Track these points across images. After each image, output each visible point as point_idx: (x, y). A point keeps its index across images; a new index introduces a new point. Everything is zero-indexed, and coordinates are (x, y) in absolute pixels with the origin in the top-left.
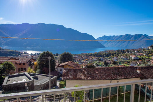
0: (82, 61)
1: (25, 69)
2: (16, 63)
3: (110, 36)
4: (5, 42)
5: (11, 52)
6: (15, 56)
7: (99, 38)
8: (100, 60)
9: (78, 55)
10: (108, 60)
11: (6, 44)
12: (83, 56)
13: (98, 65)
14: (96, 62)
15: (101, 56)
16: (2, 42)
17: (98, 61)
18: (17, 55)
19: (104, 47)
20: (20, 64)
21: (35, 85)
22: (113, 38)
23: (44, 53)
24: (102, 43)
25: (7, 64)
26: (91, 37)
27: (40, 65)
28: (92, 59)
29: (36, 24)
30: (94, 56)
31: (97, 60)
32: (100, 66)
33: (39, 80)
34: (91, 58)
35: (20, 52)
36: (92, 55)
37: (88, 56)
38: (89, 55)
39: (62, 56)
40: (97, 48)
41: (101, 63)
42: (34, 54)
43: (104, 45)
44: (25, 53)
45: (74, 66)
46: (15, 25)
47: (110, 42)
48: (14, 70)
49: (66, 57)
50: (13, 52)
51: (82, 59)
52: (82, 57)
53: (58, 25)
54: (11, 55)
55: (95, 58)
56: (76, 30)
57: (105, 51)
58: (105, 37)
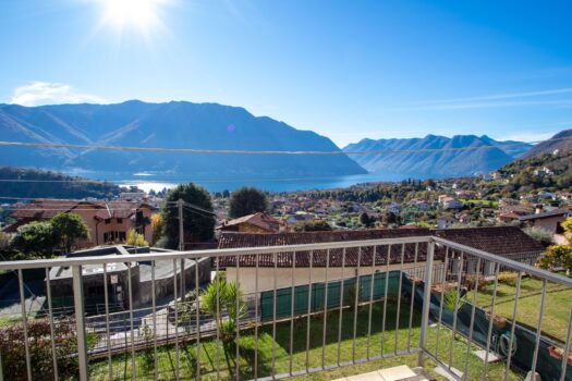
0: (299, 213)
1: (122, 236)
2: (95, 218)
3: (383, 141)
4: (75, 156)
5: (91, 186)
6: (104, 197)
7: (351, 145)
8: (351, 210)
9: (286, 197)
10: (373, 209)
11: (78, 163)
12: (300, 199)
13: (343, 224)
14: (338, 216)
15: (354, 198)
16: (67, 158)
17: (346, 213)
18: (111, 194)
19: (364, 172)
20: (108, 221)
21: (142, 280)
22: (392, 147)
23: (181, 188)
24: (359, 161)
25: (63, 220)
26: (325, 143)
27: (169, 222)
28: (329, 206)
29: (164, 105)
30: (334, 197)
31: (341, 211)
32: (350, 227)
33: (159, 268)
34: (325, 206)
35: (117, 187)
36: (328, 195)
37: (315, 197)
38: (321, 197)
39: (235, 196)
40: (343, 174)
41: (353, 220)
42: (159, 193)
43: (363, 166)
44: (134, 190)
45: (267, 226)
46: (104, 106)
47: (382, 157)
48: (85, 237)
49: (248, 201)
50: (99, 187)
51: (299, 209)
52: (299, 202)
53: (230, 107)
54: (93, 195)
55: (335, 205)
56: (283, 124)
57: (368, 184)
58: (367, 143)
